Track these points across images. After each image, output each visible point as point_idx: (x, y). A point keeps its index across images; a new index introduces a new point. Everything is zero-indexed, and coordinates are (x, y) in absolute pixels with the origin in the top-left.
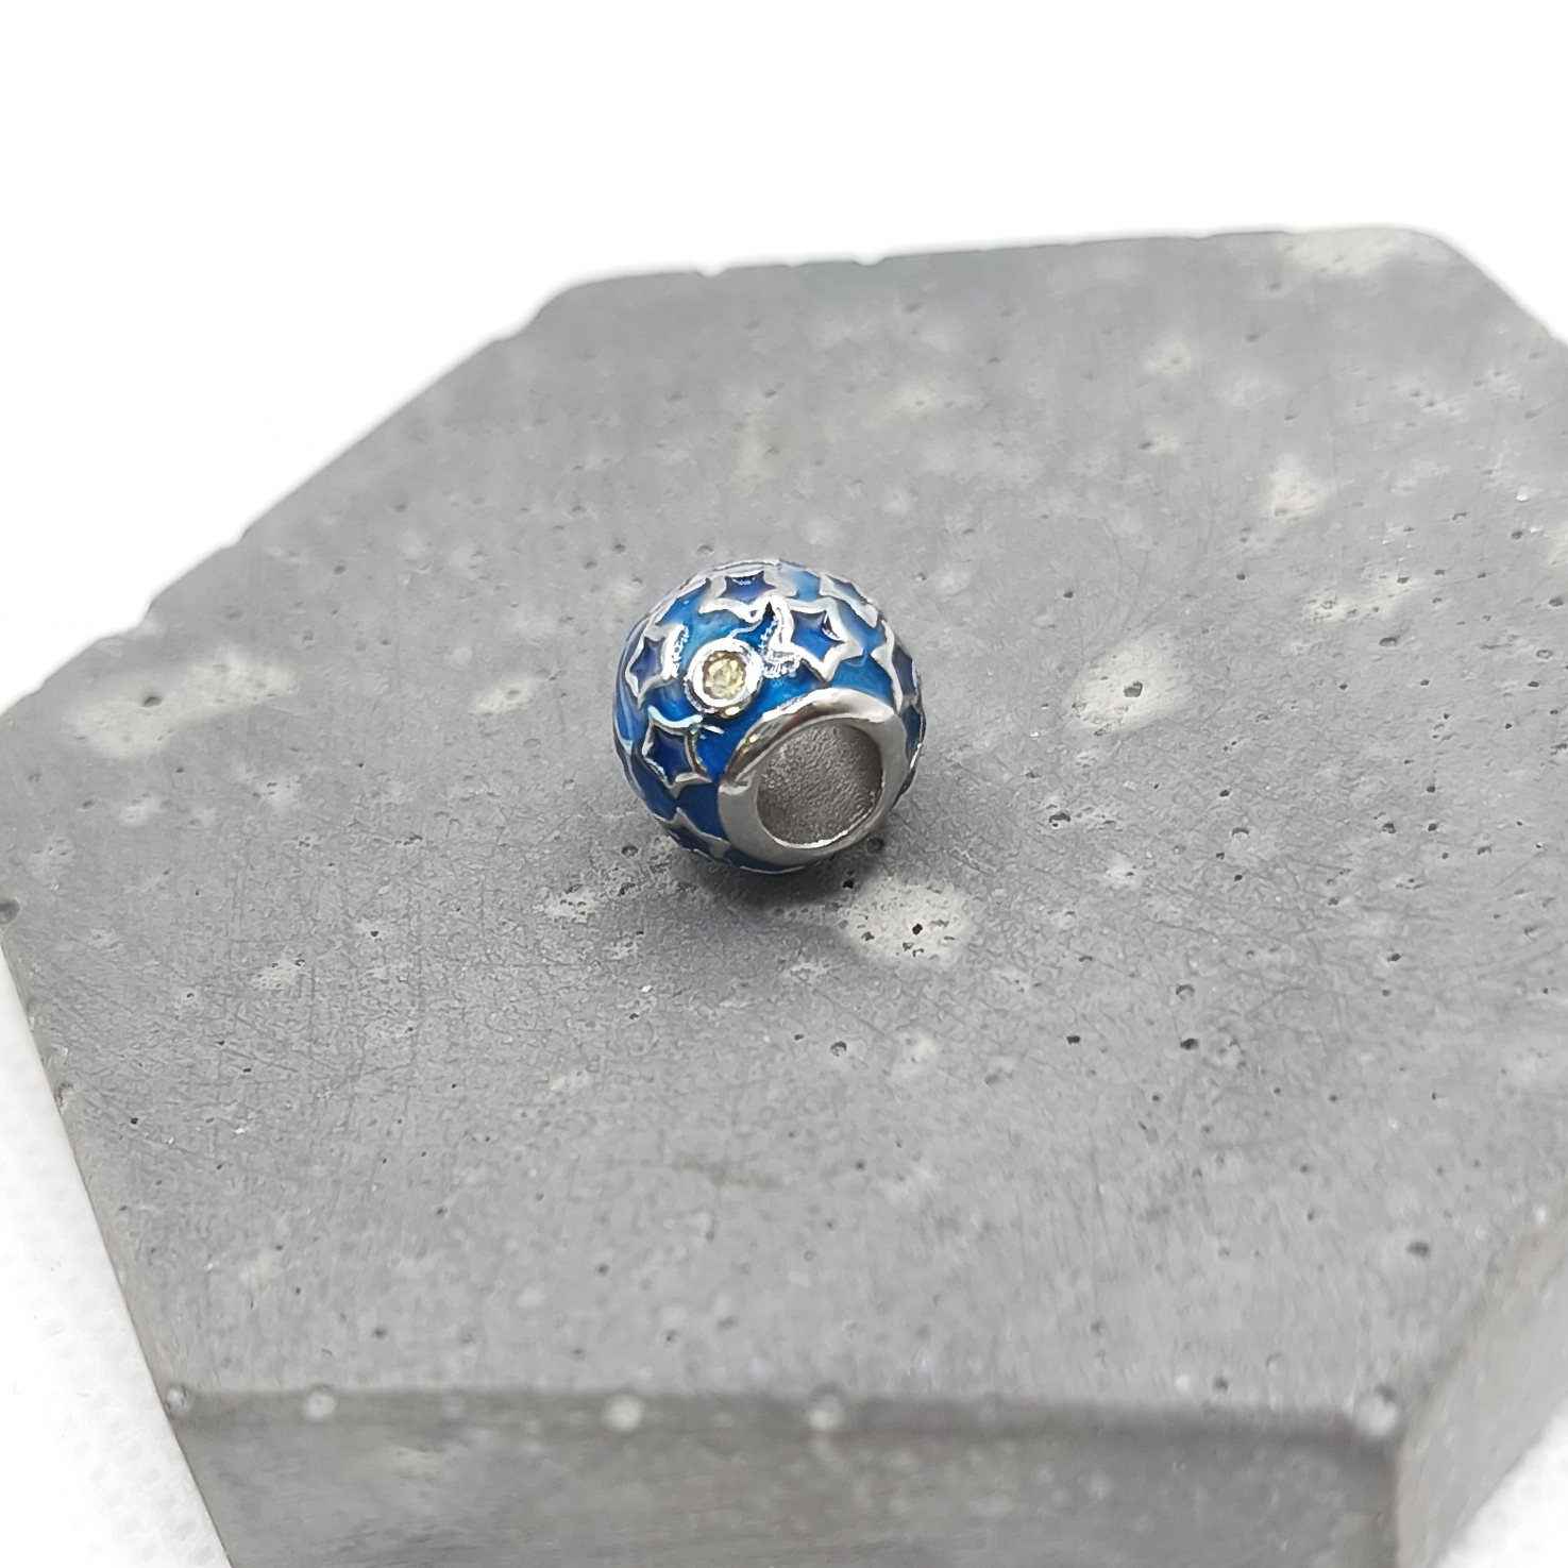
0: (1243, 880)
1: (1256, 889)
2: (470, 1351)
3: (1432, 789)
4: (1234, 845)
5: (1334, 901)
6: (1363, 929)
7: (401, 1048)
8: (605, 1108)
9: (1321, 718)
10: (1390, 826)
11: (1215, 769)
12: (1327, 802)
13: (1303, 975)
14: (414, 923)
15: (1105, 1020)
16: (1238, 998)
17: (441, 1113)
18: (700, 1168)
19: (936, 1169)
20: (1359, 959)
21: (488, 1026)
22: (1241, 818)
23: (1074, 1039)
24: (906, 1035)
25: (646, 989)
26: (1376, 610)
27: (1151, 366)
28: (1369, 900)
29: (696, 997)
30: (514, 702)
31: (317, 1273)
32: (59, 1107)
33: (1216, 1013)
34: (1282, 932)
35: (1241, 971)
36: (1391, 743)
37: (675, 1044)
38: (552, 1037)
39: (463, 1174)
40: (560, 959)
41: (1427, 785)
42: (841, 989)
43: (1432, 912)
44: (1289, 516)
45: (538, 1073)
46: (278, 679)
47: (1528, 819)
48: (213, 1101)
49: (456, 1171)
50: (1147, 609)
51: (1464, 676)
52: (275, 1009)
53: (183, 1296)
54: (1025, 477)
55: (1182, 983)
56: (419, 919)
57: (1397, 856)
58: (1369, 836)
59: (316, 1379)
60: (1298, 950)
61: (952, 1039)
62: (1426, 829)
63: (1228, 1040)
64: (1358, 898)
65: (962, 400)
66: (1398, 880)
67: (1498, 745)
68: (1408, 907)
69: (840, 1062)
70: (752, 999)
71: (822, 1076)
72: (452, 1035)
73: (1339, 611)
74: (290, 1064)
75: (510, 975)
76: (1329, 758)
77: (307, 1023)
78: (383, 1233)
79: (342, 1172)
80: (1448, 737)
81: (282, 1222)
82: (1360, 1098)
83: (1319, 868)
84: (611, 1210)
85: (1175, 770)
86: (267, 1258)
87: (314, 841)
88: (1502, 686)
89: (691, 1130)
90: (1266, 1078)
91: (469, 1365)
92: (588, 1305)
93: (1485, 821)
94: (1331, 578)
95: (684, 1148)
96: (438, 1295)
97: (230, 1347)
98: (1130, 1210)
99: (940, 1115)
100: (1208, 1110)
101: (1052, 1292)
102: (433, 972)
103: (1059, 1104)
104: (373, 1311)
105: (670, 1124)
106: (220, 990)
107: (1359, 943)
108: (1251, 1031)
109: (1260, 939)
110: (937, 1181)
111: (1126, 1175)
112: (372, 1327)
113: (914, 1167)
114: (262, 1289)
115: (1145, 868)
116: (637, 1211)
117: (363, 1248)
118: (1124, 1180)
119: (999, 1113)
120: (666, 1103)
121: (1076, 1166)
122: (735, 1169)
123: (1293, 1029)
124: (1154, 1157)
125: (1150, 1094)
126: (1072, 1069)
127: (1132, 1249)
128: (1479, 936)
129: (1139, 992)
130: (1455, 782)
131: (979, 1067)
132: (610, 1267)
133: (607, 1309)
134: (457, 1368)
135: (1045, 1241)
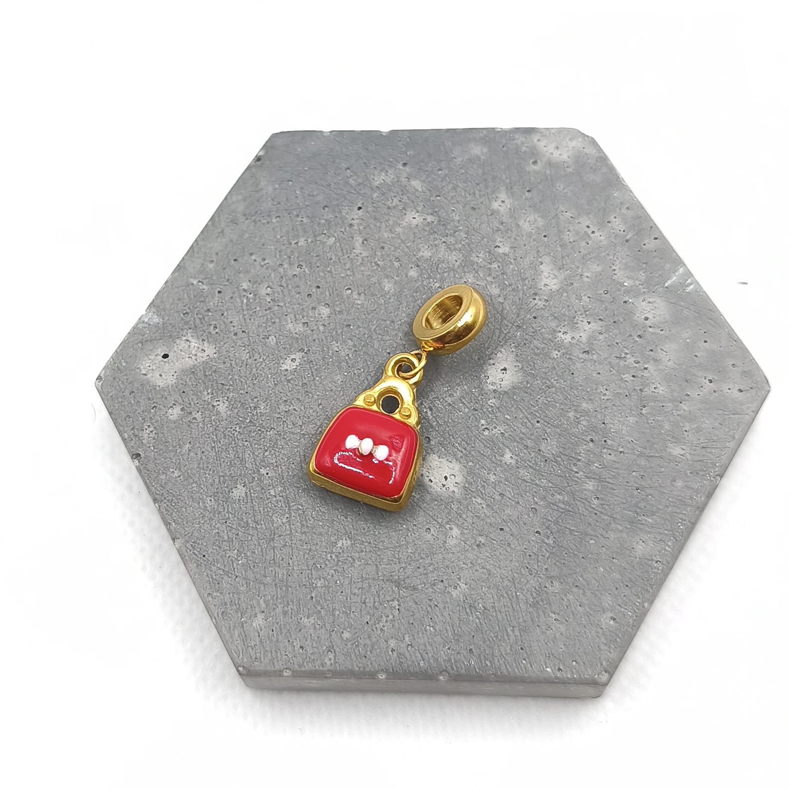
0: (547, 462)
1: (552, 467)
2: (331, 656)
3: (604, 423)
4: (543, 446)
5: (576, 473)
6: (587, 486)
7: (286, 526)
8: (357, 555)
9: (566, 388)
10: (592, 441)
11: (534, 411)
13: (569, 506)
14: (280, 470)
15: (510, 522)
16: (550, 514)
17: (304, 555)
18: (392, 582)
19: (466, 584)
20: (586, 499)
21: (312, 516)
22: (544, 434)
23: (501, 529)
24: (449, 526)
26: (581, 337)
28: (588, 474)
31: (277, 623)
32: (175, 544)
33: (545, 520)
34: (562, 486)
35: (550, 503)
36: (589, 402)
39: (316, 582)
43: (608, 480)
44: (548, 288)
45: (332, 538)
47: (635, 439)
48: (228, 548)
49: (313, 580)
51: (611, 371)
52: (240, 507)
53: (236, 633)
55: (533, 507)
56: (281, 468)
57: (595, 454)
58: (586, 445)
59: (286, 667)
60: (567, 494)
61: (464, 528)
62: (603, 442)
63: (549, 532)
64: (584, 472)
65: (430, 218)
66: (596, 465)
67: (624, 405)
68: (600, 476)
69: (429, 537)
71: (425, 543)
72: (301, 521)
73: (568, 338)
74: (251, 533)
76: (570, 408)
77: (252, 515)
78: (295, 607)
79: (277, 580)
80: (608, 399)
81: (262, 602)
82: (591, 558)
83: (571, 458)
84: (366, 599)
85: (521, 411)
86: (260, 617)
87: (237, 429)
88: (624, 377)
89: (386, 564)
90: (563, 549)
91: (332, 661)
92: (365, 639)
93: (621, 440)
94: (565, 320)
95: (385, 573)
96: (317, 633)
97: (256, 653)
98: (527, 602)
99: (464, 560)
100: (546, 562)
101: (508, 635)
102: (290, 493)
103: (500, 557)
104: (298, 639)
105: (379, 562)
106: (220, 499)
107: (586, 492)
108: (556, 529)
109: (555, 489)
110: (467, 588)
111: (524, 588)
112: (299, 646)
113: (459, 583)
114: (261, 630)
115: (516, 455)
116: (374, 599)
117: (290, 613)
118: (524, 590)
119: (482, 560)
120: (376, 553)
121: (509, 584)
122: (403, 582)
123: (569, 529)
124: (532, 581)
125: (528, 554)
126: (502, 542)
127: (530, 619)
128: (622, 491)
129: (520, 510)
130: (611, 421)
131: (474, 541)
132: (369, 623)
133: (371, 640)
134: (328, 663)
135: (503, 614)
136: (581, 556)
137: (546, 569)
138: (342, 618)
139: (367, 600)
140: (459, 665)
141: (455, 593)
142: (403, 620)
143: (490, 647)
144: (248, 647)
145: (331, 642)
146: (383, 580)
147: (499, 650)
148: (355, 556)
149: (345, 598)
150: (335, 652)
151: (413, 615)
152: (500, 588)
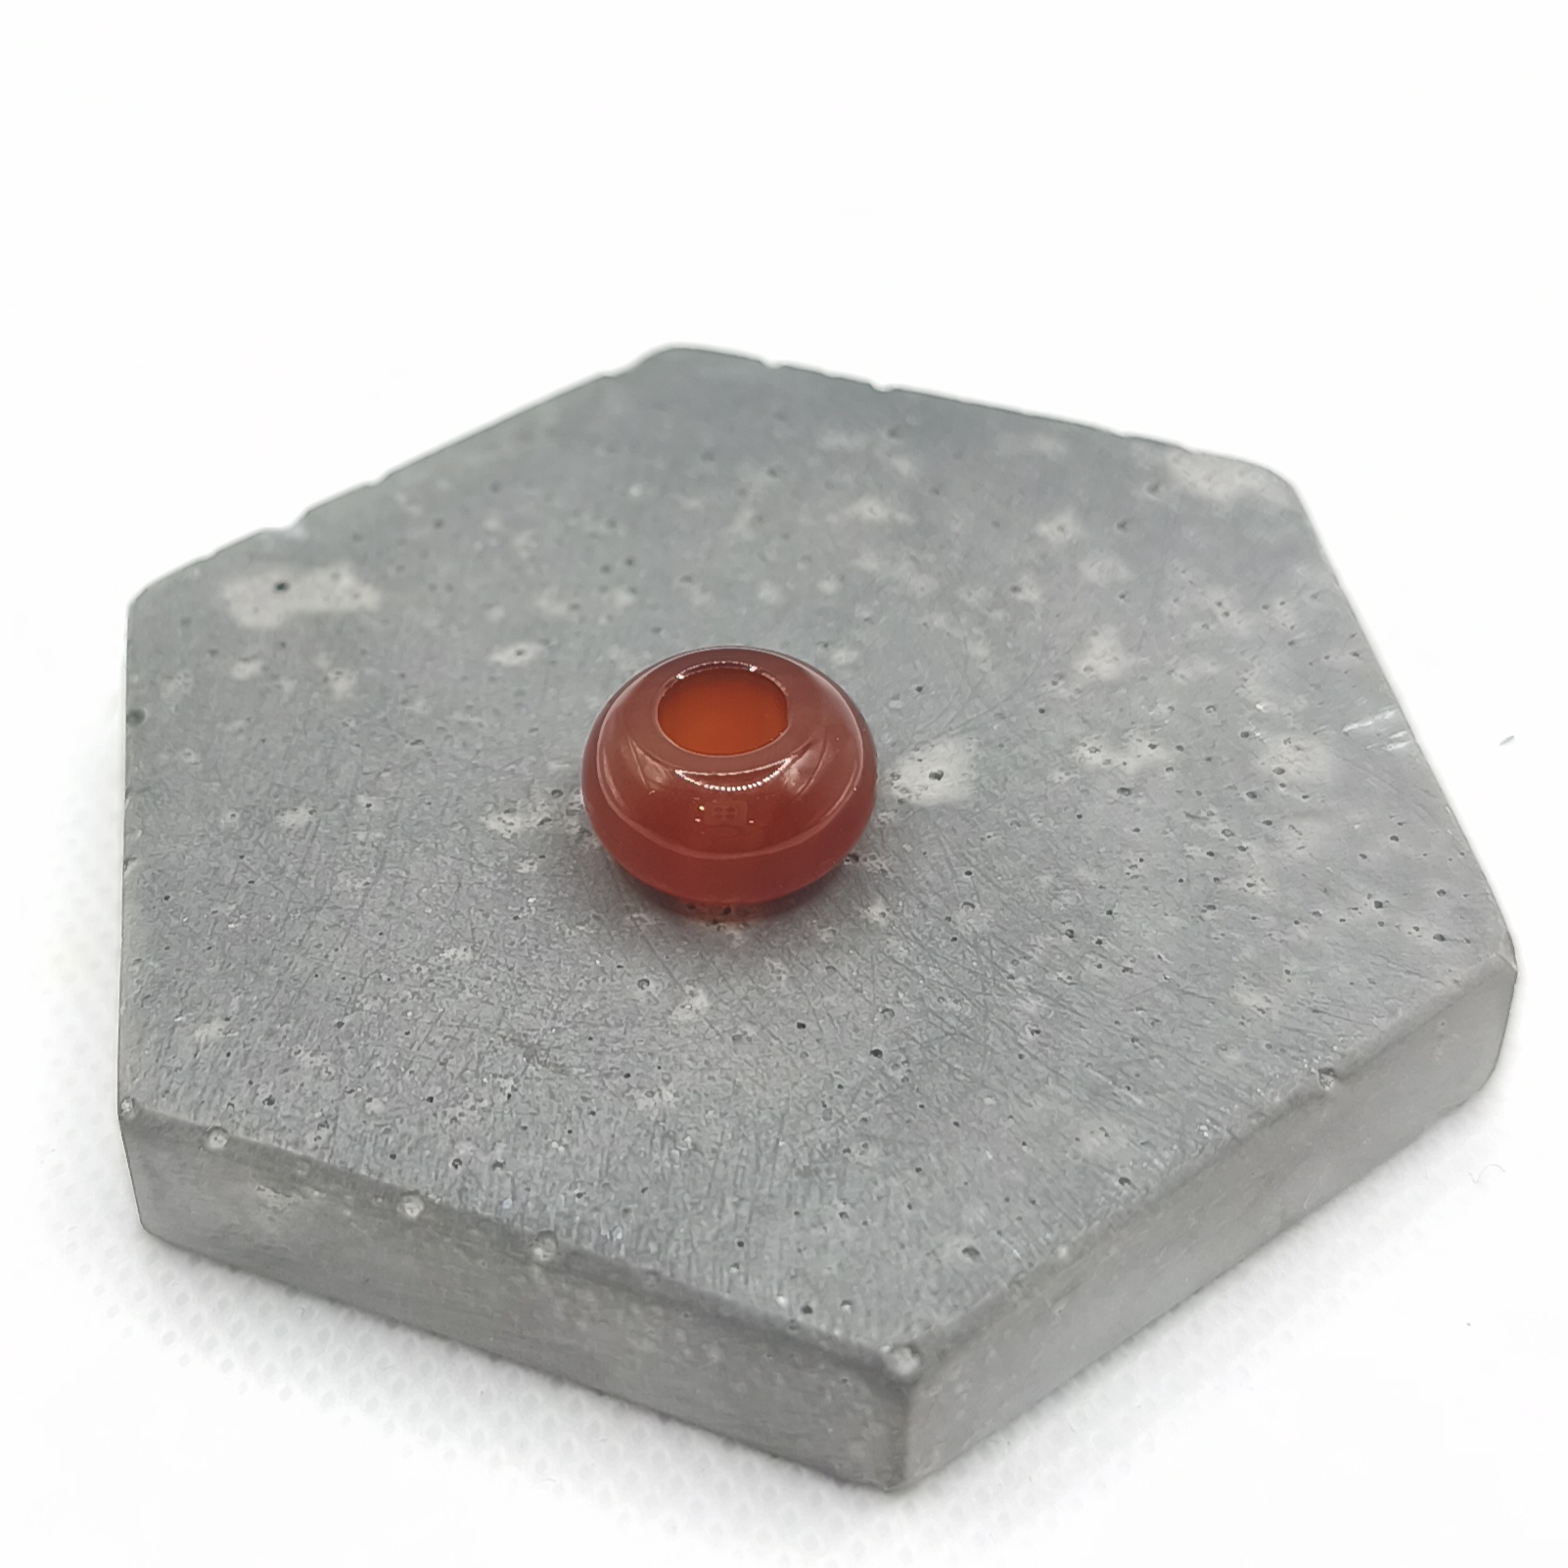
0: (956, 942)
1: (963, 952)
2: (324, 1133)
3: (1110, 913)
4: (961, 915)
5: (1012, 977)
6: (1023, 1005)
7: (356, 896)
8: (473, 982)
9: (1055, 835)
10: (1071, 934)
11: (969, 853)
12: (1035, 901)
13: (969, 1028)
14: (397, 807)
15: (827, 1018)
16: (921, 1030)
17: (366, 951)
18: (521, 1045)
19: (675, 1095)
20: (1012, 1026)
21: (418, 896)
22: (972, 896)
23: (801, 1026)
24: (691, 988)
25: (531, 900)
26: (1125, 764)
27: (1045, 529)
28: (1036, 984)
29: (562, 916)
30: (517, 660)
31: (245, 1046)
32: (124, 870)
33: (903, 1036)
34: (968, 990)
35: (930, 1010)
36: (1095, 870)
37: (537, 946)
38: (457, 917)
39: (363, 1001)
40: (484, 861)
41: (1109, 909)
42: (661, 940)
43: (1075, 1006)
44: (1092, 673)
45: (438, 941)
46: (370, 598)
47: (1167, 956)
48: (222, 898)
49: (359, 997)
50: (969, 717)
51: (1166, 833)
52: (284, 842)
53: (154, 1036)
54: (922, 589)
55: (888, 1006)
56: (401, 803)
57: (1067, 956)
58: (1053, 936)
59: (218, 1124)
60: (974, 1005)
61: (721, 1000)
62: (1094, 942)
63: (903, 1059)
64: (1028, 980)
65: (902, 517)
66: (1060, 975)
67: (1169, 894)
68: (1060, 997)
69: (640, 994)
70: (599, 930)
71: (625, 1002)
72: (392, 896)
73: (1098, 759)
74: (281, 887)
75: (446, 863)
76: (1049, 868)
77: (301, 859)
78: (297, 1029)
79: (287, 976)
80: (1136, 877)
81: (235, 1001)
82: (974, 1129)
83: (1011, 950)
84: (451, 1057)
85: (941, 844)
86: (217, 1025)
87: (352, 724)
88: (1188, 849)
89: (525, 1014)
90: (918, 1095)
91: (320, 1143)
92: (410, 1124)
93: (1137, 948)
94: (1103, 730)
95: (515, 1027)
96: (317, 1085)
97: (171, 1082)
98: (793, 1164)
99: (694, 1054)
100: (871, 1107)
101: (721, 1210)
102: (396, 846)
103: (775, 1071)
104: (271, 1084)
105: (512, 1006)
106: (254, 818)
107: (1017, 1014)
108: (921, 1057)
109: (951, 991)
110: (676, 1103)
111: (800, 1138)
112: (267, 1096)
113: (663, 1088)
114: (206, 1046)
115: (894, 913)
116: (468, 1064)
117: (281, 1036)
118: (798, 1141)
119: (733, 1066)
120: (515, 989)
121: (770, 1121)
122: (543, 1052)
123: (949, 1065)
124: (823, 1131)
125: (837, 1083)
126: (793, 1047)
127: (784, 1194)
128: (1100, 1034)
129: (857, 1004)
130: (1128, 912)
131: (732, 1027)
132: (435, 1100)
133: (422, 1131)
134: (311, 1143)
135: (730, 1170)
136: (955, 1120)
137: (865, 1120)
138: (383, 1075)
139: (450, 1061)
140: (586, 1231)
141: (643, 1102)
142: (507, 1117)
143: (671, 1219)
144: (161, 1067)
145: (337, 1109)
146: (504, 1038)
147: (689, 1231)
148: (467, 981)
149: (408, 1045)
150: (334, 1129)
151: (533, 1114)
152: (748, 1122)
